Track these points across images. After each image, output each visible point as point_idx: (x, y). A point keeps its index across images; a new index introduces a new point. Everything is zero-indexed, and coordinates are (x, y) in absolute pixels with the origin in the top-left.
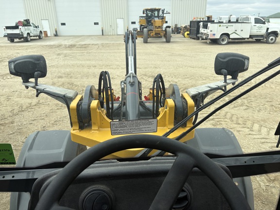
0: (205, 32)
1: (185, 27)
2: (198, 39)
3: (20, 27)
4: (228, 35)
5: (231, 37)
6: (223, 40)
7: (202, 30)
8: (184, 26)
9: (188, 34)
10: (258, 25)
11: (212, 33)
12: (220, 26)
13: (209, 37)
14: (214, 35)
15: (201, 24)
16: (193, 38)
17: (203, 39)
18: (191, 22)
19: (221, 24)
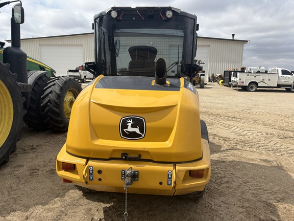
0: (235, 80)
1: (220, 76)
2: (230, 86)
3: (80, 71)
4: (256, 83)
5: (259, 85)
6: (252, 88)
7: (233, 79)
8: (218, 75)
9: (222, 82)
10: (285, 76)
11: (242, 81)
12: (248, 75)
13: (238, 84)
14: (243, 82)
15: (233, 73)
16: (226, 86)
17: (234, 87)
18: (225, 72)
19: (250, 74)
